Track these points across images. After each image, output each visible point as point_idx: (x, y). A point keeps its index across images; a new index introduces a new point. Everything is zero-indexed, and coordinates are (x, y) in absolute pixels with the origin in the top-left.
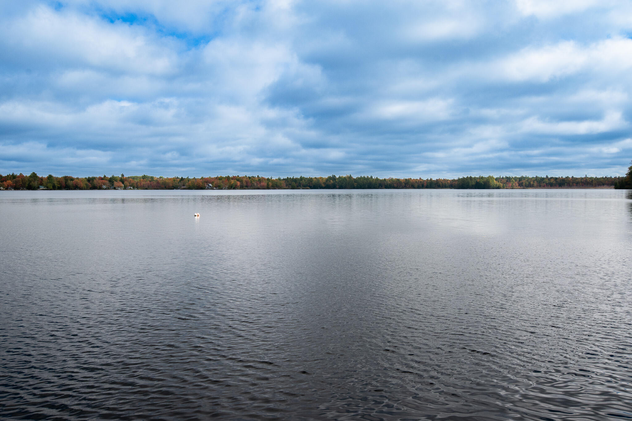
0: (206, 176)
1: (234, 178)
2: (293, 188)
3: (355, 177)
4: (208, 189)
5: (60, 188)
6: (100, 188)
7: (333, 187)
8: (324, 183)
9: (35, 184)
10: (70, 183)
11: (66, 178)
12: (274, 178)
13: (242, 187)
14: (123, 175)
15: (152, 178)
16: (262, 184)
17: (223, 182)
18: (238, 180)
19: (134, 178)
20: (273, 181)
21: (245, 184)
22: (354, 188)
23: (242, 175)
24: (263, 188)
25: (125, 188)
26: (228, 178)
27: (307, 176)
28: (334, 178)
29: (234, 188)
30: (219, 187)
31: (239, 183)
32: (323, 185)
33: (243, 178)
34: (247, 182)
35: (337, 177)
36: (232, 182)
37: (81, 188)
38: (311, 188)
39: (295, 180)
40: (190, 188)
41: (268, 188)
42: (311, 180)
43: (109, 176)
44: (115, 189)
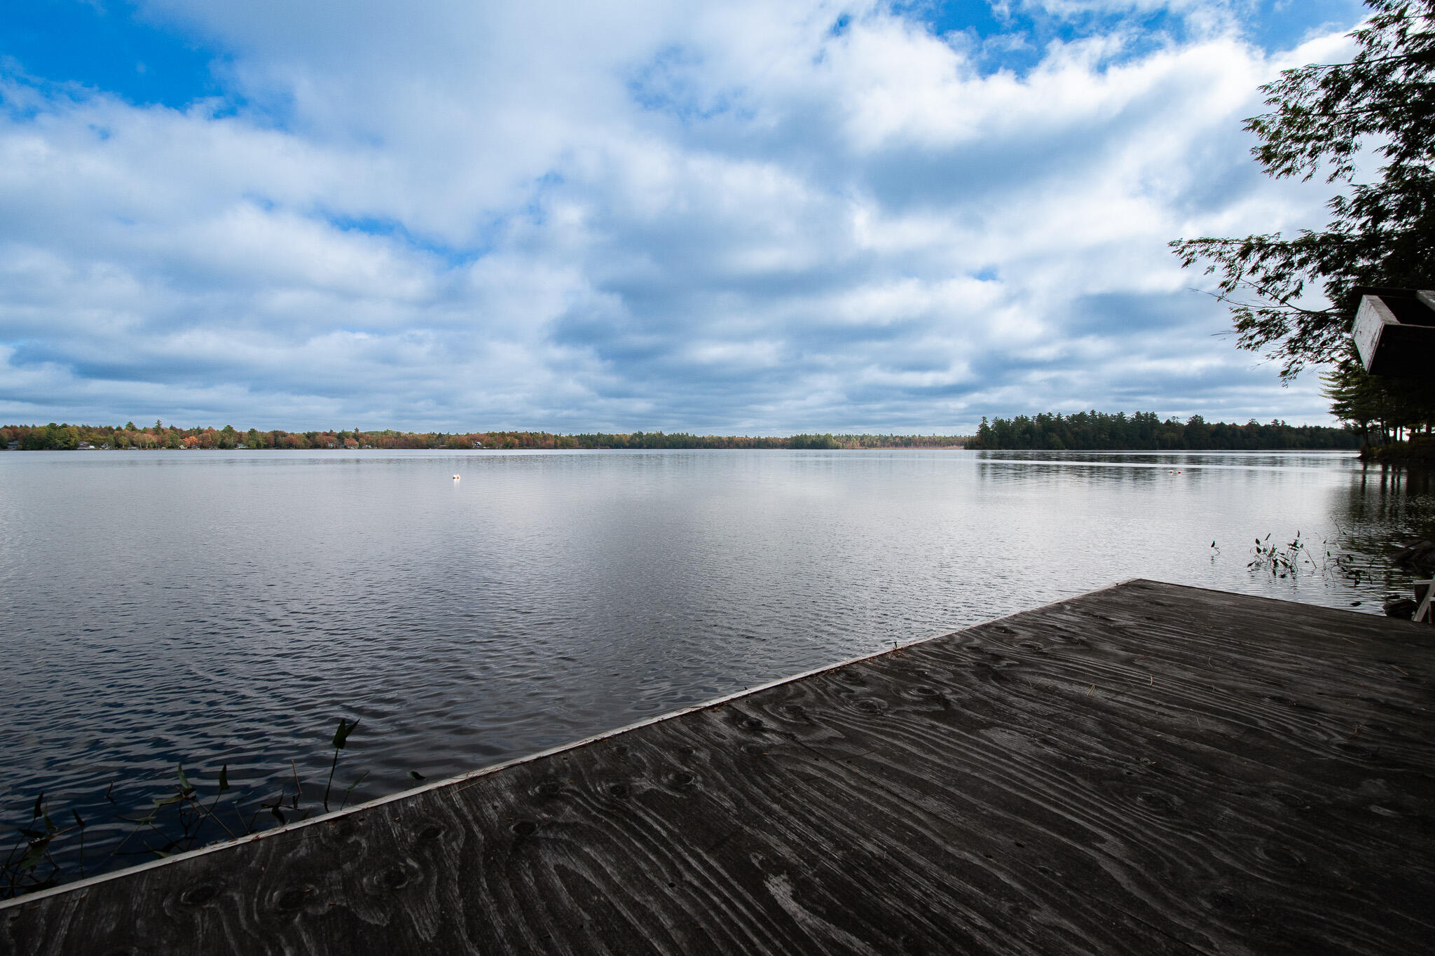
0: (473, 432)
1: (510, 434)
2: (588, 447)
3: (666, 434)
4: (476, 448)
5: (266, 447)
6: (325, 447)
7: (640, 446)
8: (628, 442)
9: (231, 441)
10: (281, 439)
11: (276, 434)
12: (564, 435)
13: (521, 446)
14: (357, 430)
15: (399, 434)
16: (548, 442)
17: (496, 439)
18: (516, 437)
19: (372, 434)
20: (562, 439)
21: (525, 442)
22: (666, 448)
23: (521, 430)
24: (550, 448)
25: (360, 447)
26: (503, 434)
27: (606, 432)
28: (640, 435)
29: (511, 448)
30: (490, 446)
31: (517, 441)
32: (628, 445)
33: (523, 434)
34: (527, 439)
35: (645, 434)
36: (509, 439)
37: (297, 447)
38: (611, 447)
39: (591, 438)
40: (451, 447)
41: (556, 447)
42: (611, 437)
43: (338, 431)
44: (346, 447)
